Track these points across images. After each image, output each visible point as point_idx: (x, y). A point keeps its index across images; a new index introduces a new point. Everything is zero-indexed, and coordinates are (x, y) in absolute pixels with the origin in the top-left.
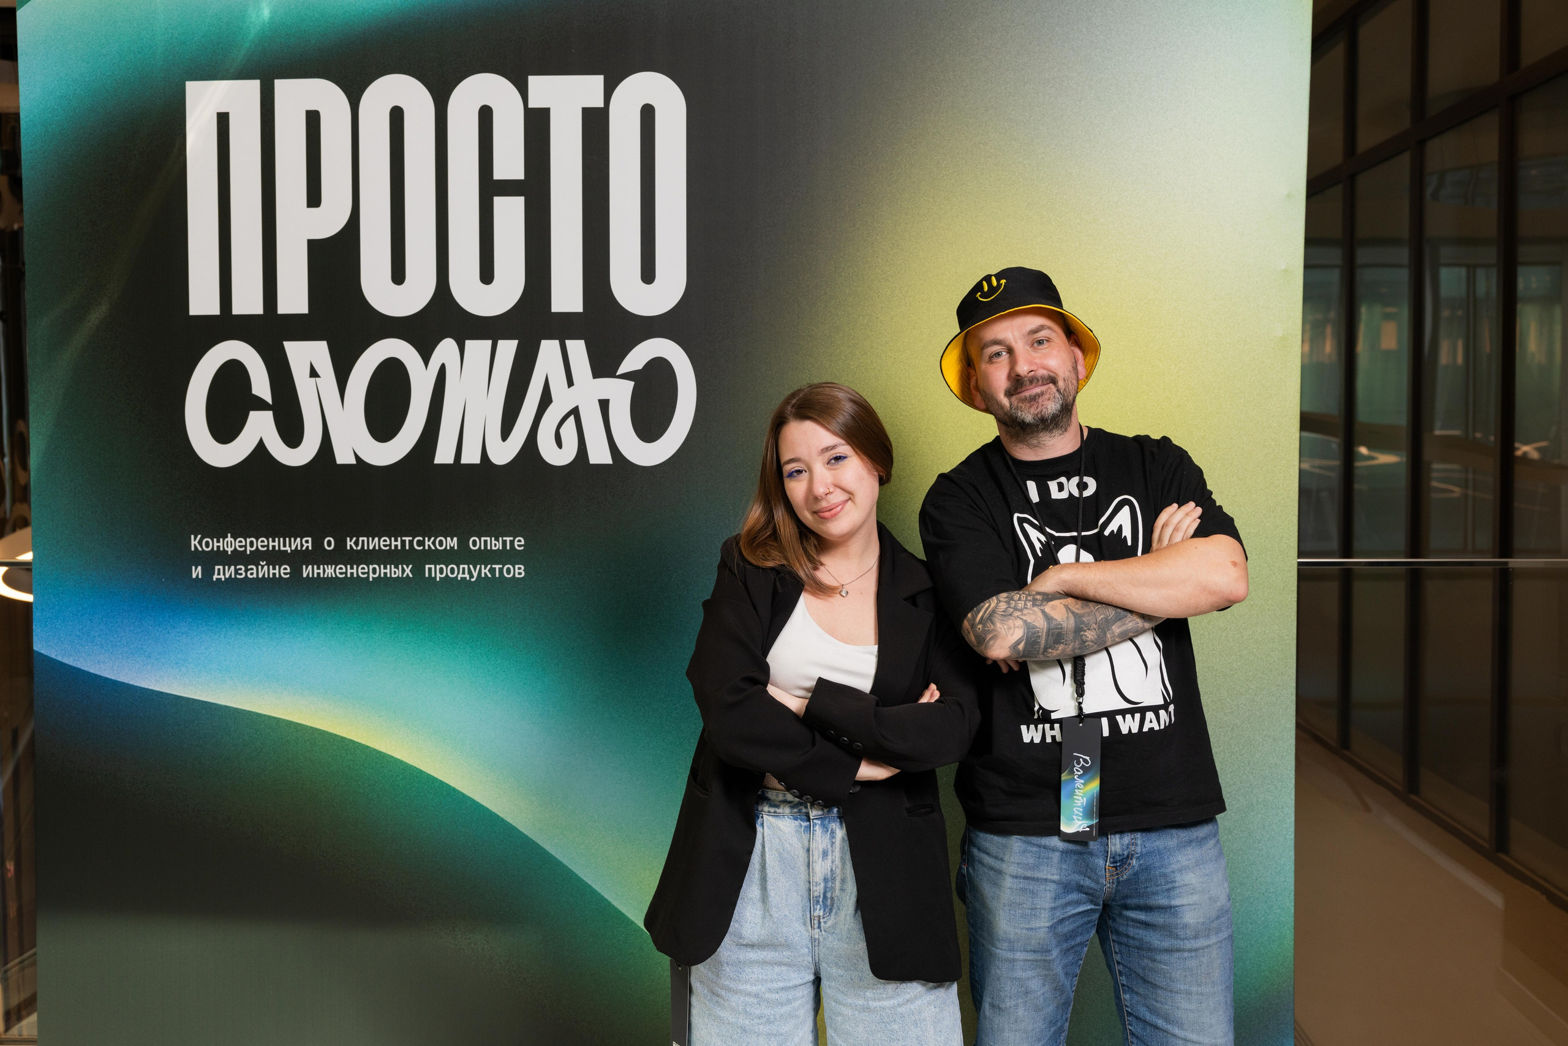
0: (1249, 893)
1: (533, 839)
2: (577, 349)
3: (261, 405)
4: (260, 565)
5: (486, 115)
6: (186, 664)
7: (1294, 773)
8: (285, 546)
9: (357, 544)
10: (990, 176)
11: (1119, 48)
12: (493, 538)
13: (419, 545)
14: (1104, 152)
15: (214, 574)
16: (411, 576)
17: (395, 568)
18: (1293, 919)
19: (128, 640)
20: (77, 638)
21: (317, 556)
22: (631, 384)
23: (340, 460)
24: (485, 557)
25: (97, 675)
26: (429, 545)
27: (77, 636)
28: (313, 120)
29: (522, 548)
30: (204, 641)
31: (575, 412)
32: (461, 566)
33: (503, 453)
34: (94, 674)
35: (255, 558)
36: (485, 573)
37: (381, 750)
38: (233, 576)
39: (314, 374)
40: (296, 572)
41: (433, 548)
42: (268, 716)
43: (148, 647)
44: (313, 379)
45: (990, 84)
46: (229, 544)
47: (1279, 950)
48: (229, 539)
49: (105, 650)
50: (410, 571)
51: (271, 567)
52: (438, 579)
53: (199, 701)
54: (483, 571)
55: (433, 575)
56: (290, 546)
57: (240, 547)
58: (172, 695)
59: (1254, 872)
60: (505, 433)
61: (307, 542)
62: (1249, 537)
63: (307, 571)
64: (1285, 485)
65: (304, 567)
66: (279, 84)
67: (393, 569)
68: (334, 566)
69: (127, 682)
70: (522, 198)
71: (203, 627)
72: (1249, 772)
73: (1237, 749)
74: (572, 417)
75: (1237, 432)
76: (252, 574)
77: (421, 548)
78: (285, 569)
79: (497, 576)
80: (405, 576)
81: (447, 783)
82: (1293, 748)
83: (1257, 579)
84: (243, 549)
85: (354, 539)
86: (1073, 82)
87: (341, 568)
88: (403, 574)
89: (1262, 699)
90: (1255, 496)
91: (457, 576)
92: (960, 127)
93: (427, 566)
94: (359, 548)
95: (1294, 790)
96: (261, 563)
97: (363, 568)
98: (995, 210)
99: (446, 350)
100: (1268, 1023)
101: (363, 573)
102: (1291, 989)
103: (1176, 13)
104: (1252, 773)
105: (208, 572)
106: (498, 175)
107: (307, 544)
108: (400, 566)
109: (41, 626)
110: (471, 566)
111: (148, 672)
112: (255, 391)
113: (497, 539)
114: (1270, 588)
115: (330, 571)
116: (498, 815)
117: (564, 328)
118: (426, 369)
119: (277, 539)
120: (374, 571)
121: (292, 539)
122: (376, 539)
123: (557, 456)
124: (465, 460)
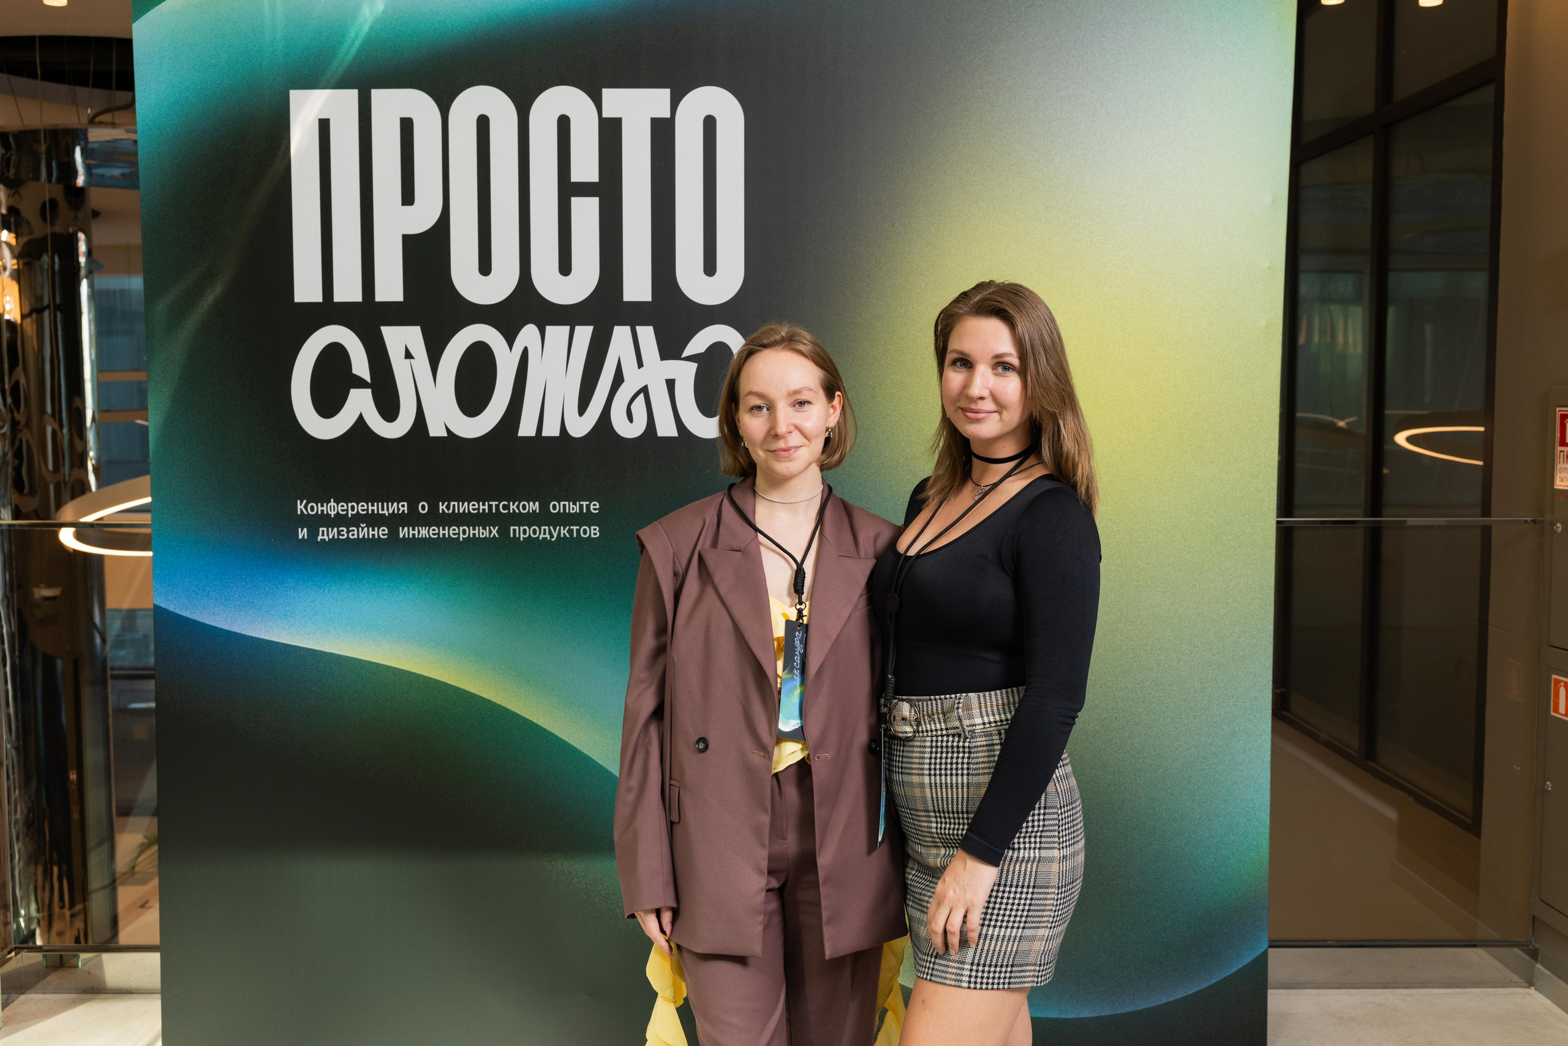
0: (1232, 808)
1: (607, 768)
2: (647, 334)
3: (360, 383)
4: (361, 527)
5: (564, 124)
6: (293, 616)
8: (383, 510)
9: (448, 507)
10: (1013, 182)
11: (1127, 69)
12: (571, 503)
13: (504, 509)
14: (1112, 162)
15: (319, 536)
16: (497, 536)
17: (483, 529)
18: (1268, 830)
19: (241, 594)
20: (194, 593)
21: (413, 519)
22: (694, 366)
23: (433, 433)
24: (565, 519)
25: (212, 626)
26: (513, 509)
27: (193, 591)
28: (407, 126)
29: (597, 511)
30: (309, 595)
31: (645, 390)
32: (543, 528)
33: (580, 427)
34: (209, 625)
35: (356, 520)
36: (564, 534)
37: (470, 691)
38: (336, 537)
39: (408, 355)
40: (393, 533)
41: (517, 511)
42: (369, 662)
43: (258, 601)
44: (408, 360)
45: (1014, 101)
46: (332, 508)
47: (1256, 857)
48: (332, 503)
49: (219, 604)
50: (497, 532)
51: (370, 529)
52: (522, 539)
53: (306, 648)
54: (562, 532)
55: (517, 536)
56: (388, 510)
57: (342, 510)
58: (281, 643)
59: (1236, 790)
60: (582, 408)
62: (1235, 500)
63: (403, 532)
64: (1266, 456)
65: (401, 528)
66: (376, 94)
67: (481, 531)
68: (427, 528)
69: (240, 632)
70: (597, 200)
71: (309, 582)
72: (1232, 704)
73: (1222, 684)
74: (642, 395)
75: (1226, 409)
76: (353, 535)
77: (507, 511)
78: (383, 530)
79: (575, 536)
80: (492, 536)
83: (1242, 537)
84: (345, 512)
85: (446, 503)
86: (1087, 99)
87: (434, 530)
88: (490, 534)
89: (1244, 641)
90: (1240, 465)
91: (539, 536)
92: (987, 139)
93: (512, 528)
94: (450, 511)
96: (361, 525)
97: (454, 530)
98: (1017, 213)
99: (529, 334)
100: (1246, 919)
101: (454, 534)
102: (1266, 888)
103: (1177, 40)
104: (1235, 705)
105: (313, 533)
106: (575, 177)
107: (403, 508)
108: (488, 528)
109: (160, 582)
110: (551, 528)
111: (259, 623)
112: (355, 371)
113: (574, 504)
114: (1252, 545)
115: (424, 532)
116: (575, 748)
117: (635, 315)
118: (511, 351)
119: (376, 504)
120: (464, 532)
121: (390, 504)
122: (466, 504)
123: (628, 429)
124: (546, 433)
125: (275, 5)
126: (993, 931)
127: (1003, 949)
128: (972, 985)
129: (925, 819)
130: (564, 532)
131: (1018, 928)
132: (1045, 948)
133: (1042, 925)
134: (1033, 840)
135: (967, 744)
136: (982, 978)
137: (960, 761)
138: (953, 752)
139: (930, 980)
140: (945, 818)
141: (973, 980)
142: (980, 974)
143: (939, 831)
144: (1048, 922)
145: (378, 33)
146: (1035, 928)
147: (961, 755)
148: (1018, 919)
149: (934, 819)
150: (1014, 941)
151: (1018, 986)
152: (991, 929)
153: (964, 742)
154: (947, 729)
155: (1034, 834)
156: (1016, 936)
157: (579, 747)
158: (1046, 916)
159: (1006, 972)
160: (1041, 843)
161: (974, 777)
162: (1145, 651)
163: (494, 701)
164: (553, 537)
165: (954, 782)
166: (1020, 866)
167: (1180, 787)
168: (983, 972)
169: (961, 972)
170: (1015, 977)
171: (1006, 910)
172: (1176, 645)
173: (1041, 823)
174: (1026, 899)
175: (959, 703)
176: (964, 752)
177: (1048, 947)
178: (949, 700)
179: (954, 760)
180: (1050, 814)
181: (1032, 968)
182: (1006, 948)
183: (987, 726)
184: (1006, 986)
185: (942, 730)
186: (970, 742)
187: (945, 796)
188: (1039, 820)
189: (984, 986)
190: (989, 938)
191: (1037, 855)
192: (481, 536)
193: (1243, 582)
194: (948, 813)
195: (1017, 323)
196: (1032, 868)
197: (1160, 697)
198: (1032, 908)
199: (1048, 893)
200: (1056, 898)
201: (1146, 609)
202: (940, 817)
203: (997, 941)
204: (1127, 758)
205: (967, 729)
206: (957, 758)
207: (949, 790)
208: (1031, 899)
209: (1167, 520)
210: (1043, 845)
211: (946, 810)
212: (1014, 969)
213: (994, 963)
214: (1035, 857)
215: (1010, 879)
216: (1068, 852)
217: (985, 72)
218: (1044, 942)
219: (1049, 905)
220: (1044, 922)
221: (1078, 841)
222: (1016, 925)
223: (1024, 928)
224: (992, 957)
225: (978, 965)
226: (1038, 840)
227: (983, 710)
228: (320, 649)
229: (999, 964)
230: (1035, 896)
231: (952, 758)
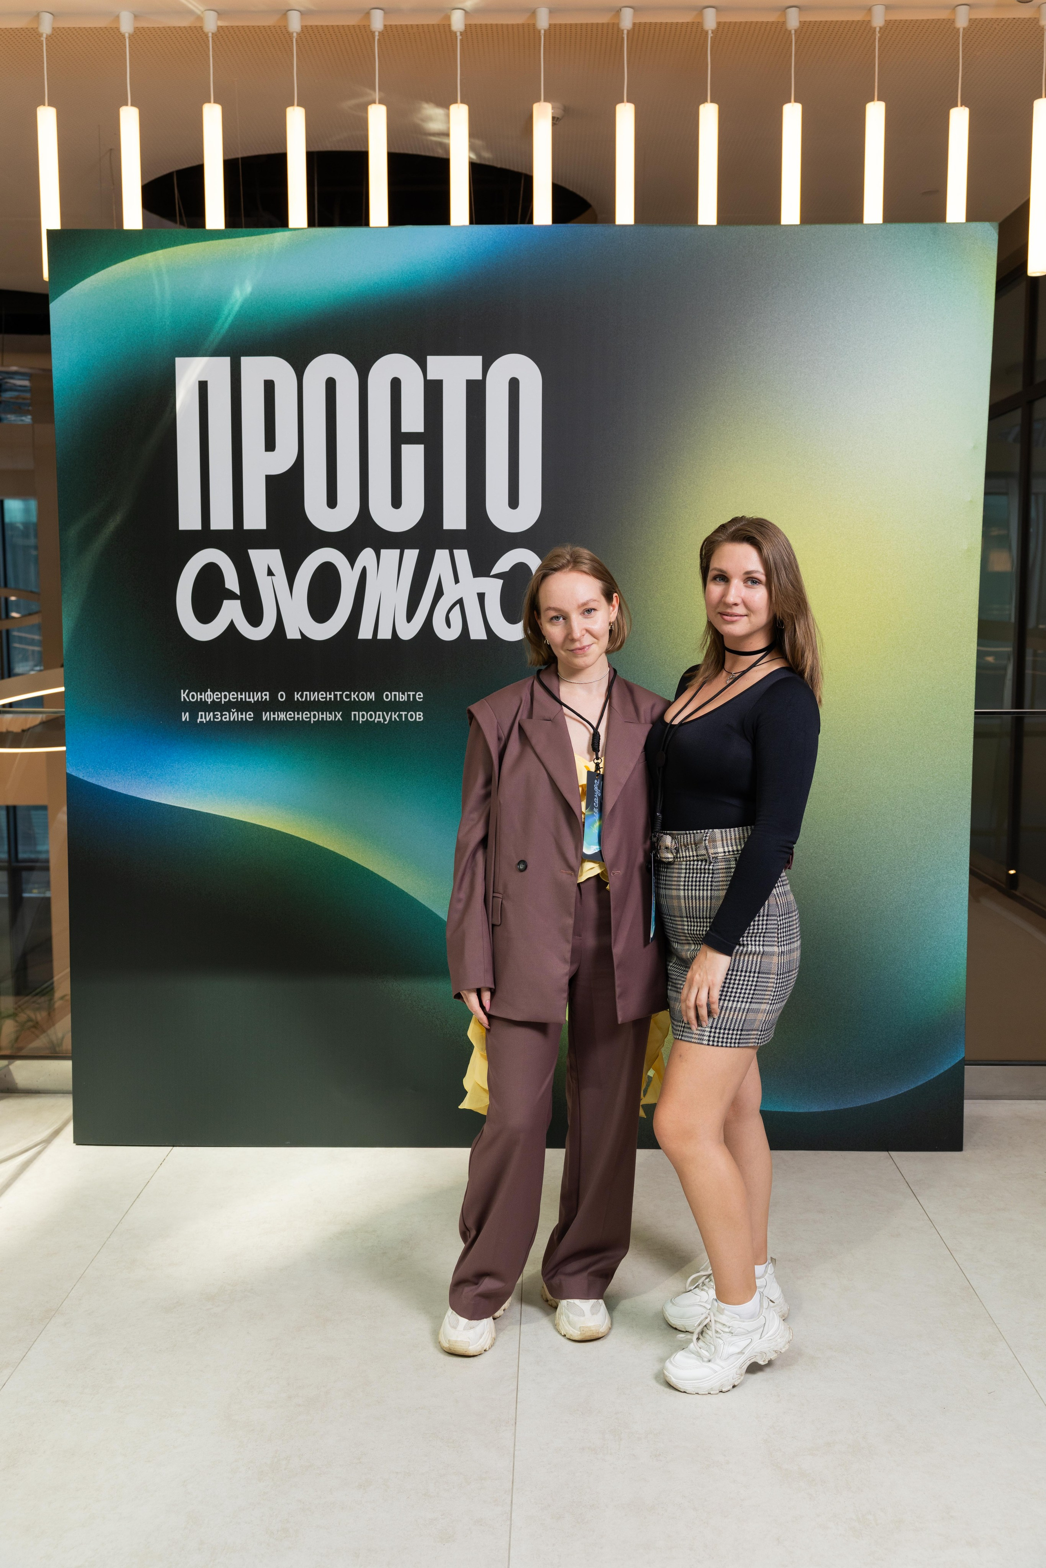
0: (936, 943)
2: (462, 556)
3: (231, 595)
4: (232, 711)
5: (396, 384)
6: (178, 783)
7: (969, 859)
8: (249, 698)
9: (302, 696)
10: (761, 432)
11: (855, 339)
12: (401, 693)
13: (346, 698)
14: (843, 415)
15: (198, 718)
16: (341, 720)
17: (329, 714)
18: (966, 961)
19: (136, 765)
20: (98, 764)
21: (273, 705)
22: (501, 582)
23: (290, 636)
24: (395, 706)
25: (113, 791)
26: (354, 698)
28: (269, 387)
29: (421, 700)
30: (191, 767)
31: (460, 602)
32: (378, 713)
33: (408, 631)
34: (111, 790)
35: (229, 706)
36: (395, 718)
37: (319, 844)
38: (212, 720)
39: (270, 573)
40: (258, 717)
41: (357, 700)
42: (238, 820)
43: (150, 771)
44: (270, 578)
45: (762, 365)
46: (209, 696)
47: (956, 983)
48: (209, 693)
49: (119, 773)
50: (341, 716)
51: (239, 713)
52: (361, 722)
53: (188, 809)
54: (393, 716)
55: (357, 720)
56: (253, 698)
57: (217, 698)
58: (168, 805)
59: (939, 929)
60: (410, 616)
61: (266, 695)
62: (941, 692)
63: (266, 716)
64: (967, 656)
65: (264, 713)
66: (245, 361)
67: (328, 715)
68: (285, 713)
69: (135, 796)
70: (422, 446)
71: (190, 756)
72: (937, 859)
73: (929, 843)
74: (458, 606)
75: (934, 618)
76: (226, 718)
77: (349, 700)
78: (250, 714)
79: (404, 720)
80: (336, 720)
81: (367, 867)
82: (969, 842)
83: (946, 722)
84: (219, 700)
85: (300, 693)
86: (822, 363)
87: (290, 714)
88: (335, 719)
89: (947, 807)
90: (946, 663)
91: (374, 720)
92: (740, 396)
93: (353, 713)
94: (303, 700)
95: (968, 871)
96: (232, 710)
97: (306, 714)
98: (764, 457)
99: (367, 556)
100: (947, 1034)
101: (306, 718)
102: (964, 1010)
103: (896, 314)
104: (940, 860)
105: (194, 717)
106: (405, 428)
107: (266, 697)
108: (333, 713)
110: (385, 713)
111: (150, 789)
112: (227, 586)
113: (403, 694)
114: (955, 729)
116: (403, 891)
117: (453, 540)
118: (352, 570)
119: (244, 693)
120: (315, 716)
121: (255, 693)
122: (316, 693)
123: (447, 633)
124: (380, 636)
125: (164, 288)
126: (728, 1004)
127: (735, 1017)
128: (711, 1043)
129: (680, 923)
130: (395, 716)
131: (746, 1002)
132: (766, 1018)
133: (764, 1001)
134: (757, 939)
135: (711, 867)
136: (719, 1037)
137: (706, 879)
138: (701, 873)
139: (681, 1039)
140: (694, 922)
141: (711, 1039)
142: (717, 1035)
143: (689, 932)
144: (769, 999)
145: (246, 311)
146: (759, 1003)
147: (707, 875)
148: (746, 996)
149: (686, 923)
150: (743, 1012)
151: (744, 1045)
152: (726, 1002)
153: (709, 865)
154: (697, 856)
155: (758, 935)
156: (744, 1008)
157: (406, 891)
158: (768, 995)
159: (737, 1035)
160: (763, 941)
161: (715, 892)
162: (866, 815)
163: (338, 853)
164: (386, 721)
165: (701, 895)
166: (749, 957)
167: (894, 926)
168: (719, 1033)
169: (703, 1033)
170: (743, 1039)
171: (737, 988)
172: (891, 810)
173: (764, 927)
174: (753, 981)
175: (706, 836)
176: (709, 873)
177: (769, 1018)
178: (699, 834)
179: (702, 879)
180: (771, 920)
181: (756, 1032)
182: (737, 1017)
183: (727, 854)
184: (736, 1045)
185: (693, 856)
186: (713, 866)
187: (694, 906)
188: (763, 925)
189: (720, 1044)
190: (724, 1008)
191: (762, 950)
192: (328, 720)
193: (946, 759)
194: (697, 918)
195: (764, 547)
196: (757, 959)
197: (878, 852)
198: (757, 988)
199: (770, 978)
200: (775, 982)
201: (867, 781)
202: (691, 922)
203: (730, 1011)
204: (850, 902)
205: (711, 856)
206: (704, 877)
207: (698, 901)
208: (757, 982)
209: (885, 709)
210: (765, 943)
211: (695, 916)
212: (743, 1033)
213: (728, 1027)
214: (760, 951)
215: (741, 966)
216: (786, 948)
217: (739, 342)
218: (766, 1014)
219: (770, 987)
220: (766, 999)
221: (794, 942)
222: (745, 1000)
223: (751, 1002)
224: (727, 1022)
225: (716, 1028)
226: (762, 939)
227: (725, 842)
228: (199, 810)
229: (732, 1028)
230: (759, 980)
231: (700, 877)
